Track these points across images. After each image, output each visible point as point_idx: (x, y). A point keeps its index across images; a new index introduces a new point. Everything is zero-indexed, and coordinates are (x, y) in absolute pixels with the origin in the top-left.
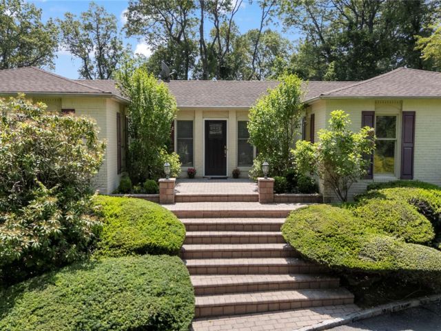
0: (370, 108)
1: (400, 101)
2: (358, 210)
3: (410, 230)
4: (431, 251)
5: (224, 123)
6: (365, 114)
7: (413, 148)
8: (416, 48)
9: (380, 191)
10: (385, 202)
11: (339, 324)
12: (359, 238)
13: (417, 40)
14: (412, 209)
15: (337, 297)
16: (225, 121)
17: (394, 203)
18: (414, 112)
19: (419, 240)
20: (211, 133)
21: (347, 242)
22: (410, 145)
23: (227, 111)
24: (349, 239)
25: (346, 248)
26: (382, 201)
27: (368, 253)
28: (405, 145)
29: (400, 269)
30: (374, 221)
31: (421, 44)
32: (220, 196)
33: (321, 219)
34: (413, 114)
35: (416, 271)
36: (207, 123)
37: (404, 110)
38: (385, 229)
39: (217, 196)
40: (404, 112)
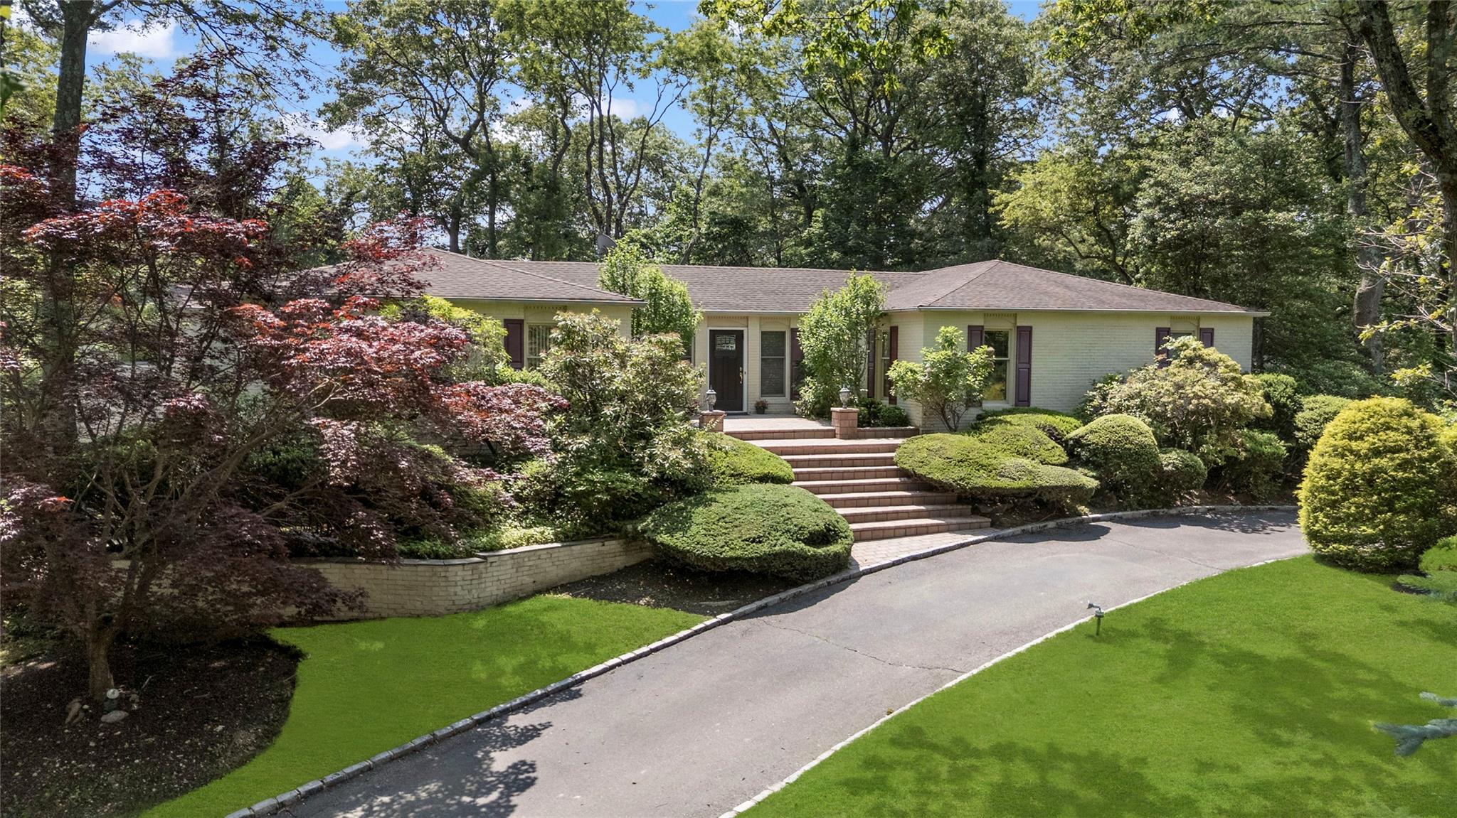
0: (978, 322)
1: (1014, 314)
2: (984, 436)
3: (1045, 454)
4: (1069, 471)
5: (739, 336)
6: (971, 329)
7: (1029, 370)
8: (991, 210)
9: (1002, 418)
10: (1012, 428)
11: (984, 541)
12: (994, 462)
13: (993, 196)
14: (1043, 436)
15: (974, 521)
16: (742, 332)
17: (1022, 428)
18: (1031, 328)
19: (1056, 462)
20: (718, 347)
21: (982, 466)
22: (1027, 366)
23: (746, 318)
24: (984, 462)
25: (982, 471)
26: (1009, 427)
27: (1007, 474)
28: (1020, 366)
29: (1041, 487)
30: (1005, 446)
31: (999, 204)
32: (784, 432)
33: (947, 447)
34: (1029, 330)
35: (1057, 487)
36: (713, 334)
37: (1018, 324)
38: (1019, 453)
39: (779, 432)
40: (1018, 327)
